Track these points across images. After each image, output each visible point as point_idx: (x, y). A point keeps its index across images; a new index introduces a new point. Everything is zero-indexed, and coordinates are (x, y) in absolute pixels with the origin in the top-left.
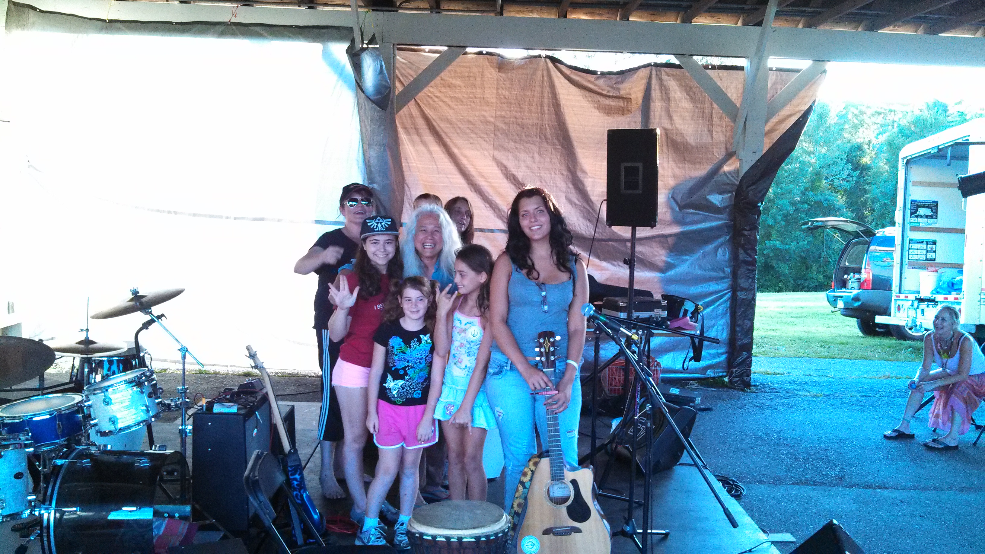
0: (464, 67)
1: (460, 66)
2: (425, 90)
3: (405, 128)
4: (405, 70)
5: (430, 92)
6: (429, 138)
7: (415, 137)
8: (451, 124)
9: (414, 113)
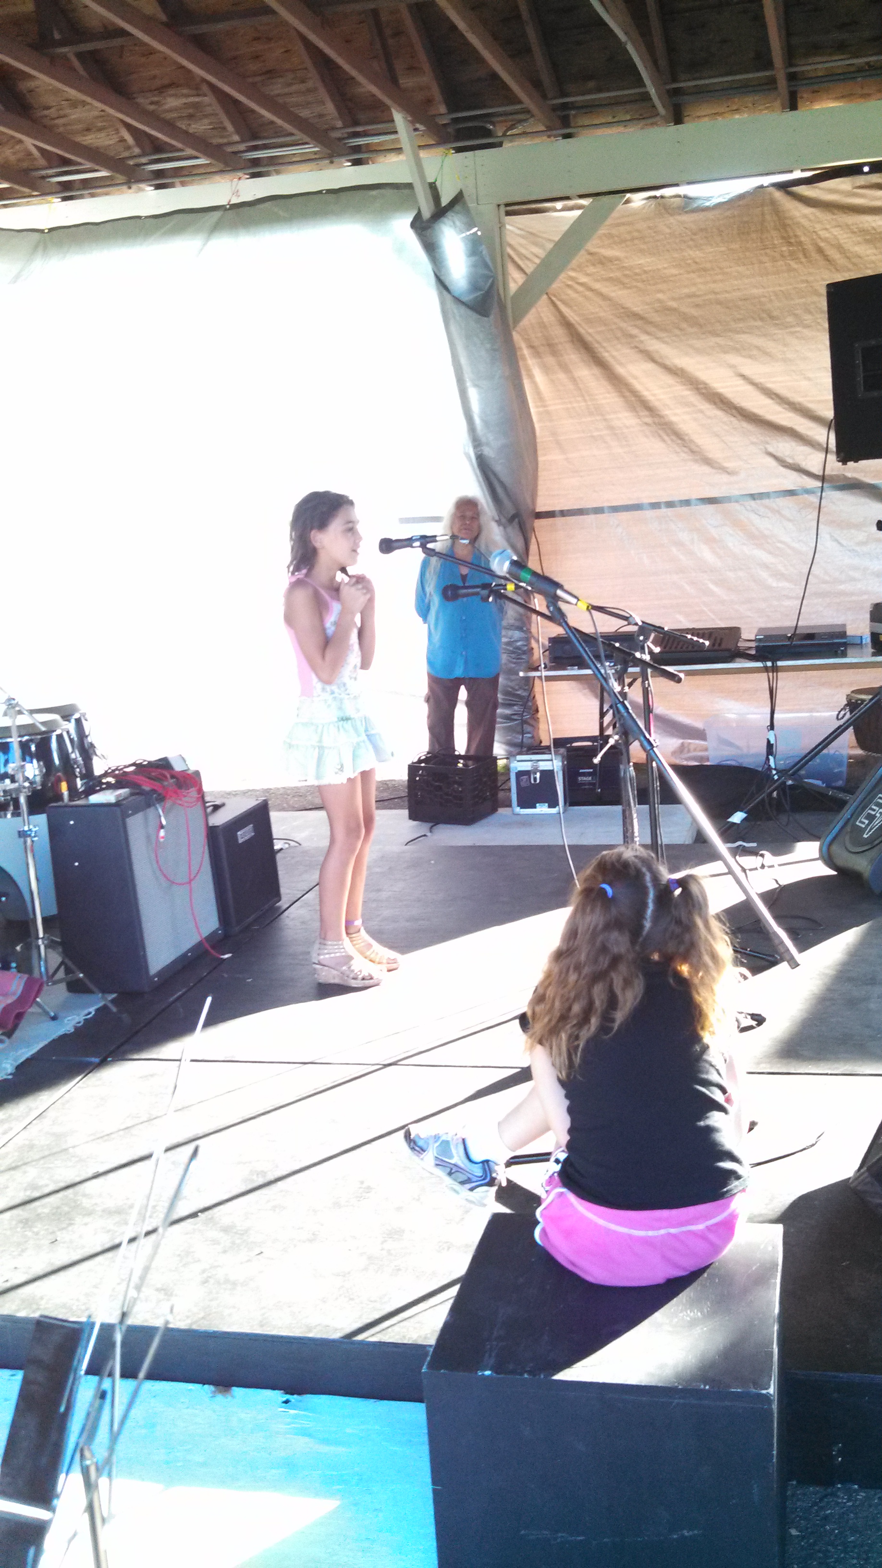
0: (623, 224)
1: (618, 225)
2: (562, 276)
3: (531, 347)
4: (526, 249)
5: (572, 279)
6: (573, 356)
7: (550, 360)
8: (605, 325)
9: (545, 320)
